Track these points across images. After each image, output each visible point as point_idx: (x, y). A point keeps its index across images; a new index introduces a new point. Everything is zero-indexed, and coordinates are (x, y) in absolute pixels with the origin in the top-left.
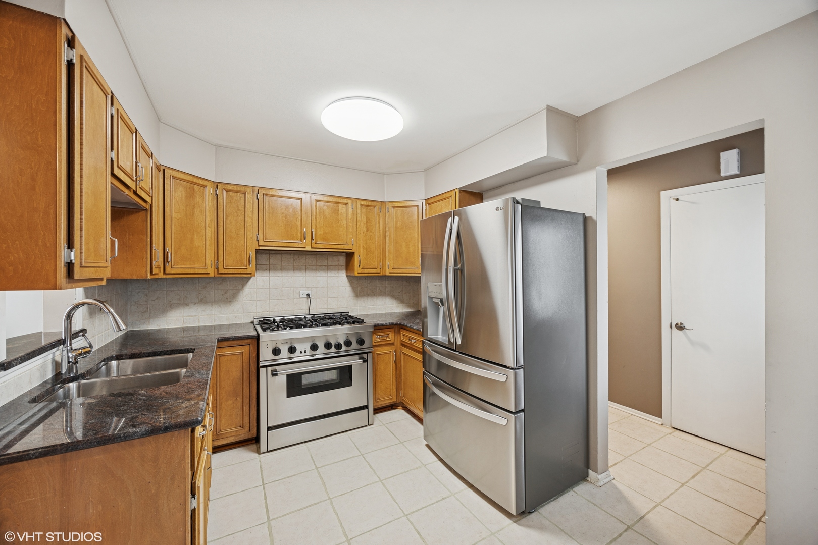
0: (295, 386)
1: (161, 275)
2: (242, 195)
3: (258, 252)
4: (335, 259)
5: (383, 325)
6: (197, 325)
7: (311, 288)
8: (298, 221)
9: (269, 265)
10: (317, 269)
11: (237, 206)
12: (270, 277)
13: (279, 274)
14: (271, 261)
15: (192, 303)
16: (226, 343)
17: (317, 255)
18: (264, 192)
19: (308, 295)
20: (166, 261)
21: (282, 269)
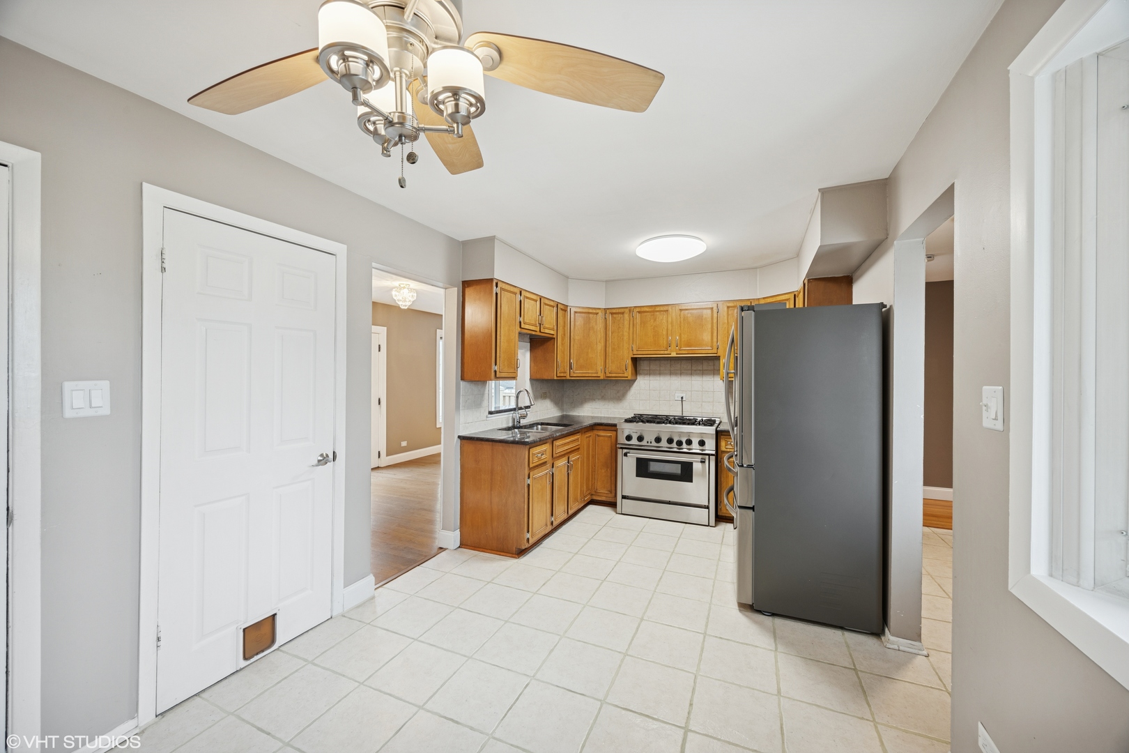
0: (643, 469)
1: (568, 378)
2: (621, 316)
4: (711, 363)
7: (685, 391)
8: (664, 331)
9: (650, 370)
10: (692, 373)
11: (618, 325)
12: (650, 380)
13: (658, 378)
14: (651, 366)
15: (597, 399)
16: (601, 427)
19: (682, 398)
20: (571, 368)
21: (660, 374)
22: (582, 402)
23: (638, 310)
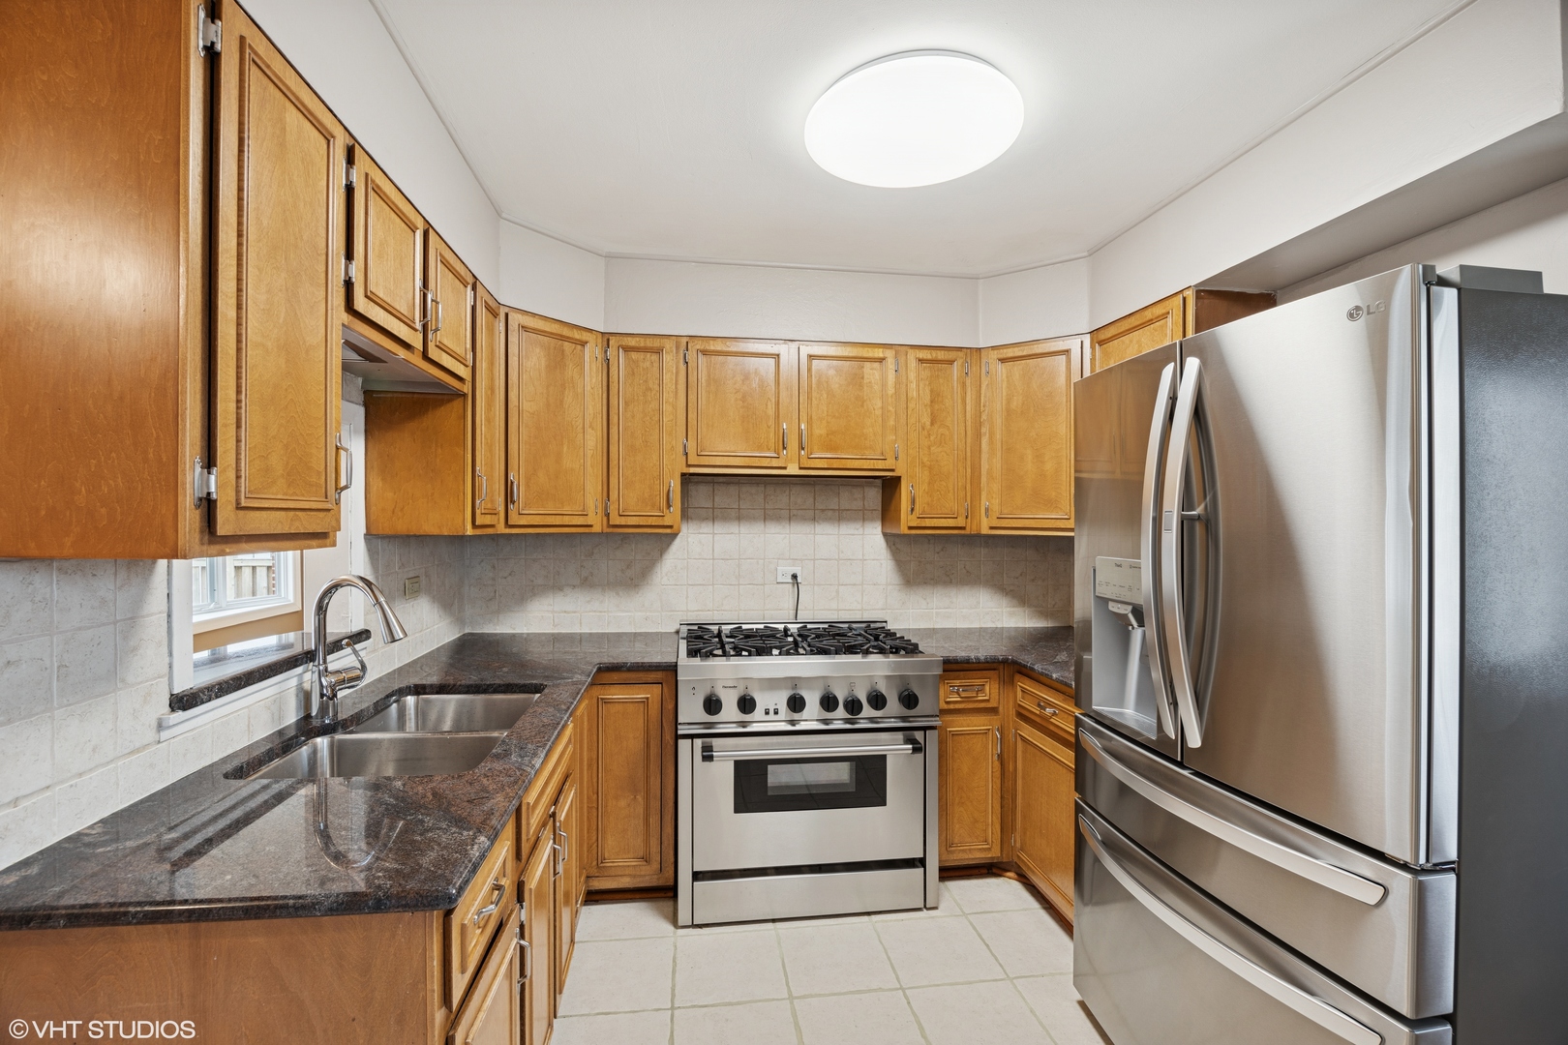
0: (752, 788)
1: (501, 529)
2: (655, 357)
3: (687, 479)
4: (857, 493)
5: (967, 661)
6: (576, 630)
7: (801, 560)
8: (769, 407)
9: (713, 508)
10: (815, 516)
11: (646, 381)
12: (714, 534)
13: (734, 527)
14: (716, 498)
15: (568, 585)
16: (615, 676)
17: (814, 485)
18: (698, 347)
19: (795, 577)
20: (509, 497)
21: (740, 518)
22: (524, 595)
23: (699, 346)
